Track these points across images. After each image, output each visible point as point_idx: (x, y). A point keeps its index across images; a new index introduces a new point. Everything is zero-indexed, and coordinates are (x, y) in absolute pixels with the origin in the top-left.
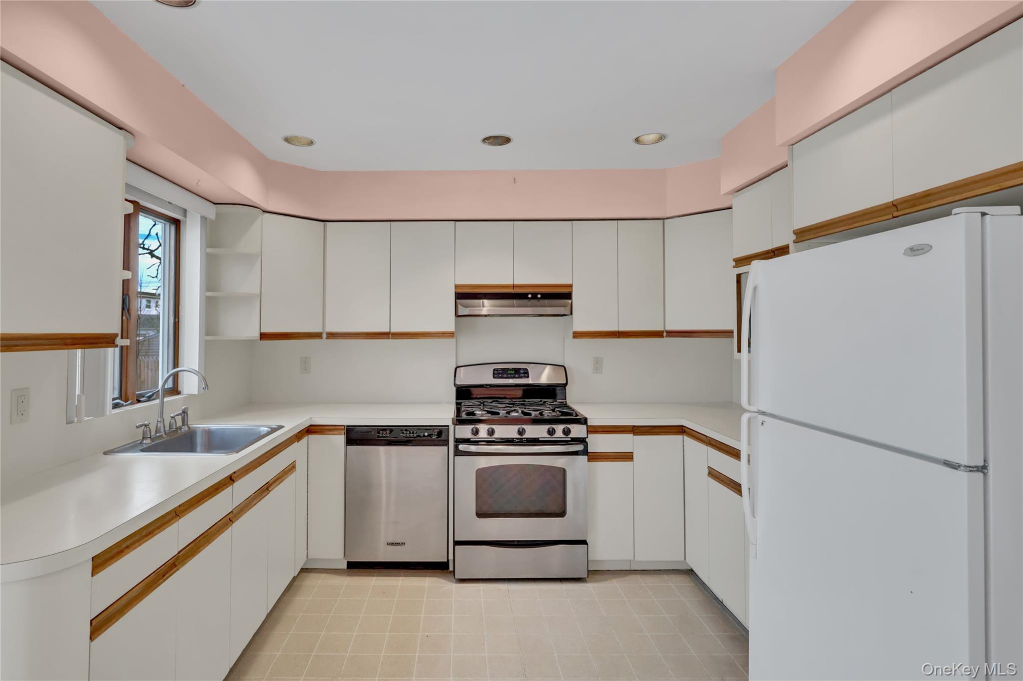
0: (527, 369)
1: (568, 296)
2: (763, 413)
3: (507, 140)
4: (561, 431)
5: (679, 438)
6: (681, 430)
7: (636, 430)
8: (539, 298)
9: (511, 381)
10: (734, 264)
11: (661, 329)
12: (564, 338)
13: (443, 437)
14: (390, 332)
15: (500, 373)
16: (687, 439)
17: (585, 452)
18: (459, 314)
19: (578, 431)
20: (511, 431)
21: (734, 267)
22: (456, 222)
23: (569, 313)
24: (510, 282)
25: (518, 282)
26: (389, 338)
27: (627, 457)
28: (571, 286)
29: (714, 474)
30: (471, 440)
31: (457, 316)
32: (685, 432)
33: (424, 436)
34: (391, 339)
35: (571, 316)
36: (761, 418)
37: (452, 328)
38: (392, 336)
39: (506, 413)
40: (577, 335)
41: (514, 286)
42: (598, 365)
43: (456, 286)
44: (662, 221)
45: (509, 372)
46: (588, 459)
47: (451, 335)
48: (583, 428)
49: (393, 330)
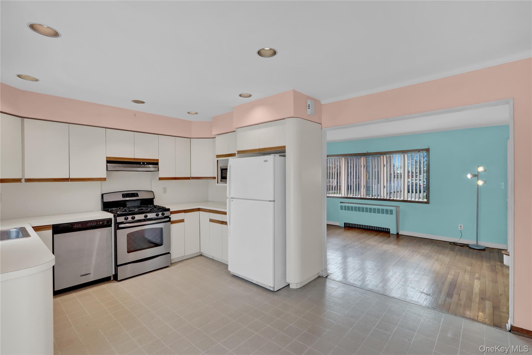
0: (137, 193)
1: (157, 164)
2: (232, 198)
3: (143, 103)
4: (161, 214)
5: (198, 212)
6: (199, 210)
7: (185, 211)
8: (145, 164)
9: (131, 198)
10: (216, 157)
11: (189, 176)
12: (151, 180)
13: (110, 223)
14: (69, 178)
15: (126, 196)
16: (201, 212)
17: (169, 221)
18: (108, 170)
19: (167, 214)
20: (141, 217)
21: (216, 158)
22: (106, 129)
23: (157, 170)
24: (133, 157)
25: (136, 157)
26: (69, 181)
27: (182, 221)
28: (158, 160)
29: (211, 221)
30: (124, 222)
31: (107, 170)
32: (200, 210)
33: (100, 224)
34: (70, 181)
35: (158, 172)
36: (232, 199)
37: (104, 176)
38: (70, 180)
39: (138, 210)
40: (160, 179)
41: (134, 159)
42: (165, 190)
43: (107, 157)
44: (190, 139)
45: (129, 195)
46: (171, 223)
47: (104, 179)
48: (169, 212)
49: (71, 177)
